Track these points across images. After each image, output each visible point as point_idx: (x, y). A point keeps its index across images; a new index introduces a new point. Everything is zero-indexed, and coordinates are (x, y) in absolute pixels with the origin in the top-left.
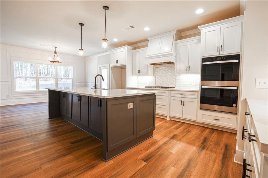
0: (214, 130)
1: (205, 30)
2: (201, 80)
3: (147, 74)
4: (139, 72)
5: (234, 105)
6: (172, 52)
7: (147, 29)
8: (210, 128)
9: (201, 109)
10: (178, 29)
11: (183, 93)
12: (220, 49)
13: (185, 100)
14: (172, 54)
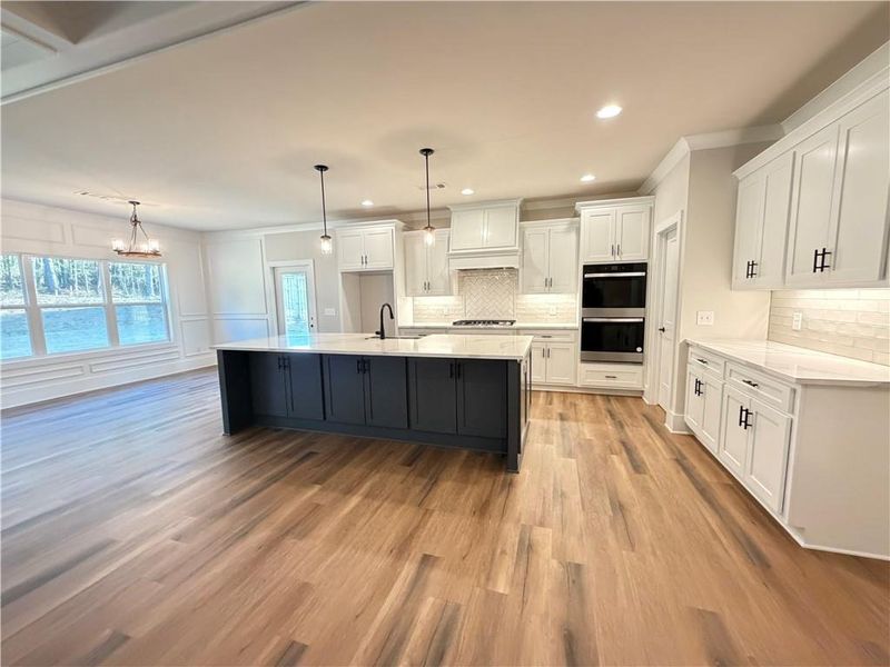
0: (609, 396)
1: (589, 211)
2: (584, 306)
3: (448, 292)
4: (427, 286)
5: (639, 349)
6: (517, 248)
7: (468, 192)
8: (600, 395)
9: (583, 361)
10: (525, 197)
11: (546, 333)
12: (615, 251)
13: (551, 346)
14: (517, 251)
